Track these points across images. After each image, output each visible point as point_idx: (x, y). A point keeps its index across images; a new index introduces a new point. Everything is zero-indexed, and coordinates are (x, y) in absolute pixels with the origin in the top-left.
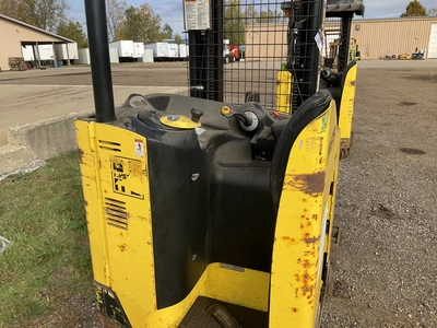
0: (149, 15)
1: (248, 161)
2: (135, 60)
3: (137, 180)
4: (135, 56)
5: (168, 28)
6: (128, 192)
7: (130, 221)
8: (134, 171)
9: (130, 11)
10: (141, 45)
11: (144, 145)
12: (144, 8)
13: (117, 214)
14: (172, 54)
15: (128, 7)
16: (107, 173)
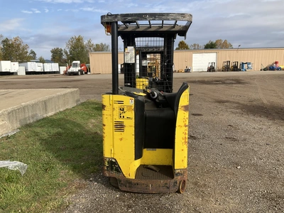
0: (20, 44)
1: (156, 109)
2: (12, 74)
3: (130, 113)
4: (11, 71)
5: (33, 52)
6: (125, 117)
7: (125, 129)
8: (129, 110)
9: (5, 42)
10: (17, 64)
11: (133, 101)
12: (16, 39)
13: (120, 127)
14: (38, 69)
15: (4, 38)
16: (117, 112)
